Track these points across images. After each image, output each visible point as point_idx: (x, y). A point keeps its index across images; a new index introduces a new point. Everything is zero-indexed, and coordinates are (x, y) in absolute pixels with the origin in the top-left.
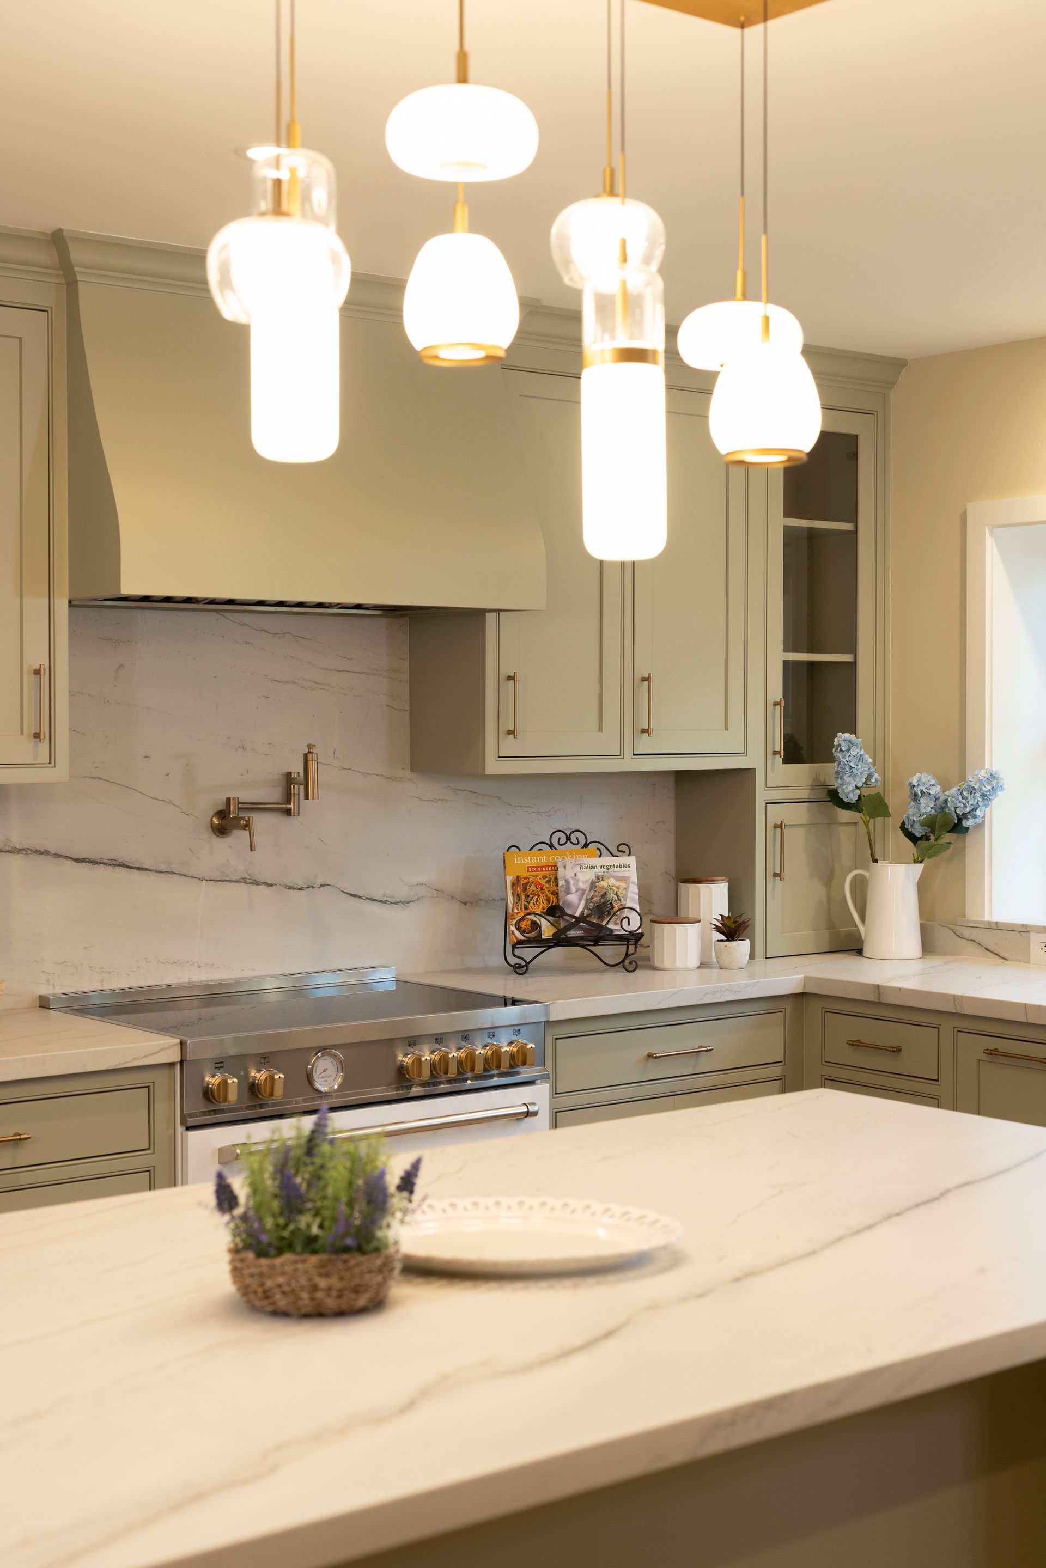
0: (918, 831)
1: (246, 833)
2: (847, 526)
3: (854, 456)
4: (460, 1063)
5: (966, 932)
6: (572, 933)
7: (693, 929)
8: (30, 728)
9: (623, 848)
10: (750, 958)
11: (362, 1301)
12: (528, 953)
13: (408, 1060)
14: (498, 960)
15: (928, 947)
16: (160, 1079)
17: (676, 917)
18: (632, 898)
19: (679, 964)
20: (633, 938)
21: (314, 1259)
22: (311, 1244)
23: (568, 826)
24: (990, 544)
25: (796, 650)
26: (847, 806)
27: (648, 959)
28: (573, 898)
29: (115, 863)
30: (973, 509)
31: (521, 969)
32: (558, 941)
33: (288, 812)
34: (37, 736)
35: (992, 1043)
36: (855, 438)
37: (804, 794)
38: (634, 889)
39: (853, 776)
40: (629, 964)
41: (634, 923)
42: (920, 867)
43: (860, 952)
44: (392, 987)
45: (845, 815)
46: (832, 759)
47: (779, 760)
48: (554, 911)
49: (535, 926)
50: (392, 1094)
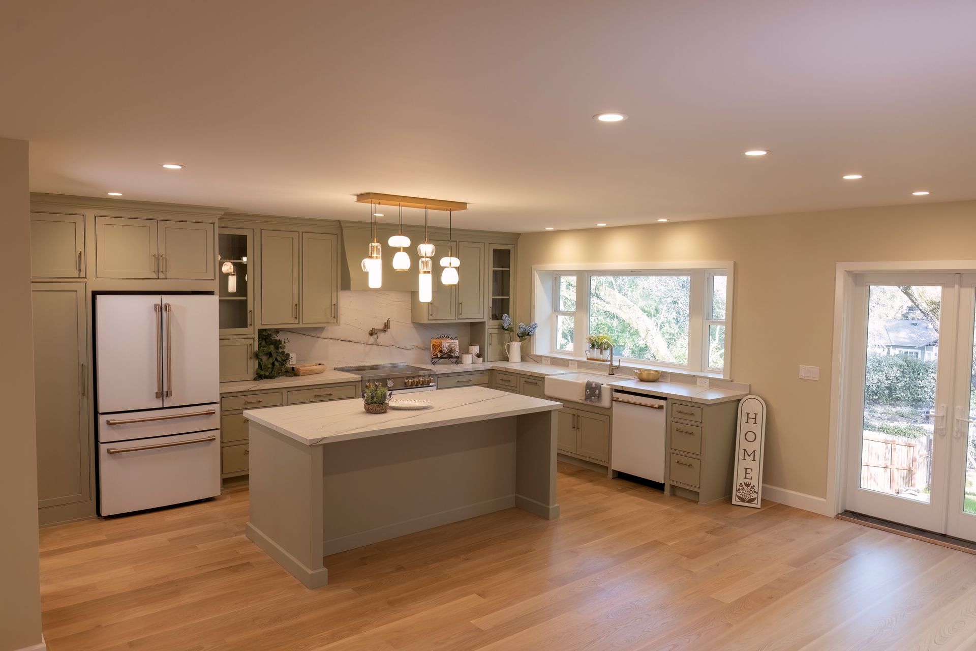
0: (520, 335)
1: (376, 335)
2: (508, 269)
3: (510, 253)
4: (417, 382)
5: (531, 357)
6: (444, 356)
7: (470, 356)
8: (333, 316)
9: (456, 339)
10: (483, 361)
11: (383, 411)
12: (435, 360)
13: (407, 381)
14: (429, 361)
15: (523, 359)
16: (357, 383)
17: (467, 352)
18: (457, 349)
19: (467, 363)
20: (458, 357)
21: (376, 405)
22: (375, 403)
23: (444, 333)
24: (536, 274)
25: (496, 296)
26: (506, 330)
27: (461, 361)
28: (445, 349)
29: (349, 341)
30: (534, 267)
31: (434, 363)
32: (441, 358)
33: (385, 331)
34: (334, 317)
35: (526, 380)
36: (510, 250)
37: (497, 327)
38: (458, 347)
39: (506, 323)
40: (456, 363)
41: (457, 354)
42: (521, 343)
43: (508, 361)
44: (407, 367)
45: (506, 332)
46: (502, 319)
47: (491, 320)
48: (440, 351)
49: (437, 354)
50: (404, 388)
